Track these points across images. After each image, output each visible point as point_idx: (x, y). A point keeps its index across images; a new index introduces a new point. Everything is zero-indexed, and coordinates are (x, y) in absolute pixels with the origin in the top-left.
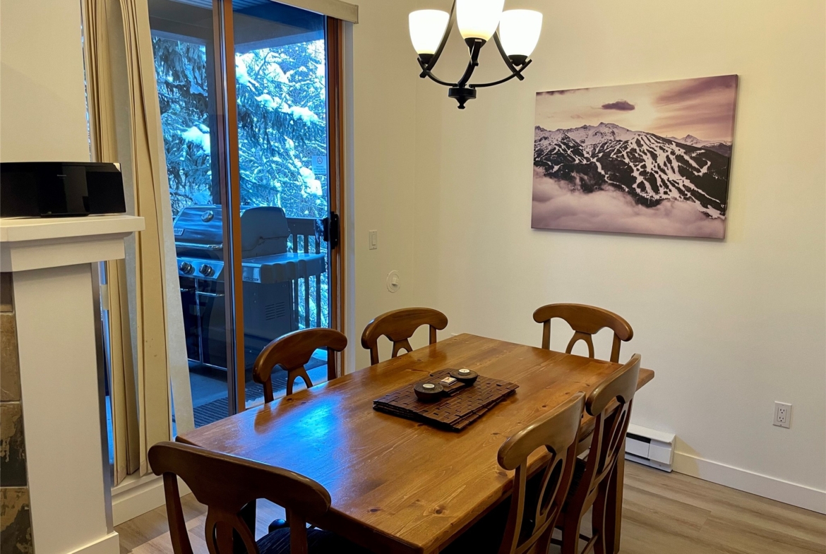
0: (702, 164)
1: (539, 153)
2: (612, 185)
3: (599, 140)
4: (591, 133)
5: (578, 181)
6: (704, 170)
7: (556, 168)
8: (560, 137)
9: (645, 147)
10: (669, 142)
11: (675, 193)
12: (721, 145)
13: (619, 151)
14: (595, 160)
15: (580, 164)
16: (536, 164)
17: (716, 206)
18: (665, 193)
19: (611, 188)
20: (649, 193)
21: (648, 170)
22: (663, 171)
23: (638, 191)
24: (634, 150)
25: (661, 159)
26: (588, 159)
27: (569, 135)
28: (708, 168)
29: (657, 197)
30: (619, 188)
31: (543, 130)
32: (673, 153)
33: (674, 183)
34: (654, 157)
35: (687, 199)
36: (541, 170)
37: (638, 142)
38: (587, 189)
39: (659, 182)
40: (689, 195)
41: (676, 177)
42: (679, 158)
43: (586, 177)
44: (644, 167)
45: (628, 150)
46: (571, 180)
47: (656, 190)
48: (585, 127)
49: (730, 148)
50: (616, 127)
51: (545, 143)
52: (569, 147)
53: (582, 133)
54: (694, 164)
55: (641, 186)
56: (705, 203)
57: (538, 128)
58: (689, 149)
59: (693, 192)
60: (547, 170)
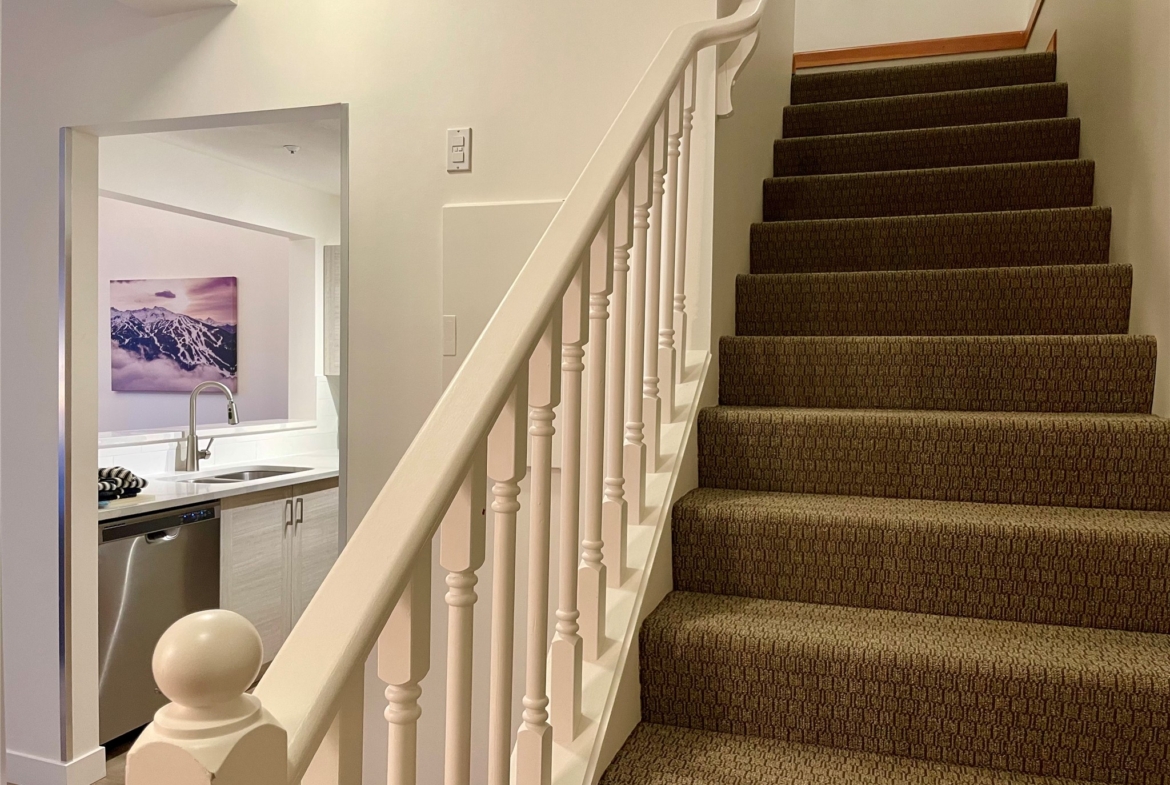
0: (218, 339)
1: (114, 328)
2: (165, 354)
3: (154, 320)
4: (149, 314)
5: (142, 351)
6: (219, 343)
7: (127, 341)
8: (128, 316)
9: (184, 326)
10: (198, 322)
11: (204, 360)
12: (228, 326)
13: (168, 329)
14: (152, 335)
15: (143, 338)
16: (113, 337)
17: (228, 369)
18: (198, 360)
19: (164, 357)
20: (189, 361)
21: (187, 343)
22: (196, 343)
23: (182, 358)
24: (177, 328)
25: (194, 335)
26: (148, 334)
27: (135, 315)
28: (222, 342)
29: (193, 363)
30: (169, 356)
31: (116, 310)
32: (201, 330)
33: (203, 352)
34: (190, 333)
35: (211, 364)
36: (116, 342)
37: (179, 321)
38: (149, 358)
39: (194, 352)
40: (212, 361)
41: (203, 348)
42: (205, 334)
43: (147, 348)
44: (184, 340)
45: (174, 328)
46: (137, 350)
47: (193, 358)
48: (145, 310)
49: (235, 327)
50: (164, 309)
51: (118, 321)
52: (135, 324)
53: (143, 314)
54: (213, 339)
55: (183, 354)
56: (222, 367)
57: (112, 309)
58: (210, 328)
59: (214, 359)
60: (120, 342)
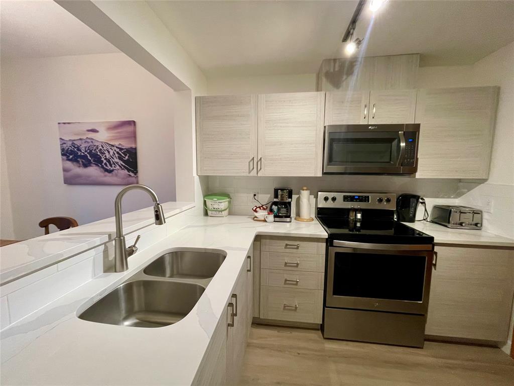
0: (126, 155)
1: (63, 150)
2: (96, 164)
3: (87, 145)
4: (83, 141)
5: (81, 162)
7: (71, 156)
8: (71, 143)
9: (105, 148)
10: (113, 146)
11: (118, 167)
12: (131, 148)
13: (95, 150)
14: (86, 153)
15: (81, 155)
16: (63, 155)
17: (133, 172)
18: (115, 167)
19: (94, 165)
20: (109, 167)
21: (107, 157)
22: (113, 158)
23: (105, 166)
24: (101, 149)
25: (111, 153)
26: (84, 153)
27: (74, 142)
28: (128, 157)
29: (112, 169)
31: (63, 140)
32: (115, 151)
33: (117, 163)
34: (109, 152)
35: (122, 169)
36: (65, 157)
37: (102, 146)
38: (85, 166)
39: (112, 163)
40: (123, 167)
41: (117, 160)
42: (118, 153)
43: (84, 161)
44: (105, 156)
45: (99, 149)
46: (78, 162)
47: (111, 166)
48: (81, 139)
49: (136, 149)
50: (92, 139)
51: (65, 145)
52: (75, 148)
53: (80, 142)
54: (123, 155)
55: (106, 164)
56: (129, 170)
57: (61, 139)
58: (121, 149)
59: (124, 166)
60: (67, 158)
